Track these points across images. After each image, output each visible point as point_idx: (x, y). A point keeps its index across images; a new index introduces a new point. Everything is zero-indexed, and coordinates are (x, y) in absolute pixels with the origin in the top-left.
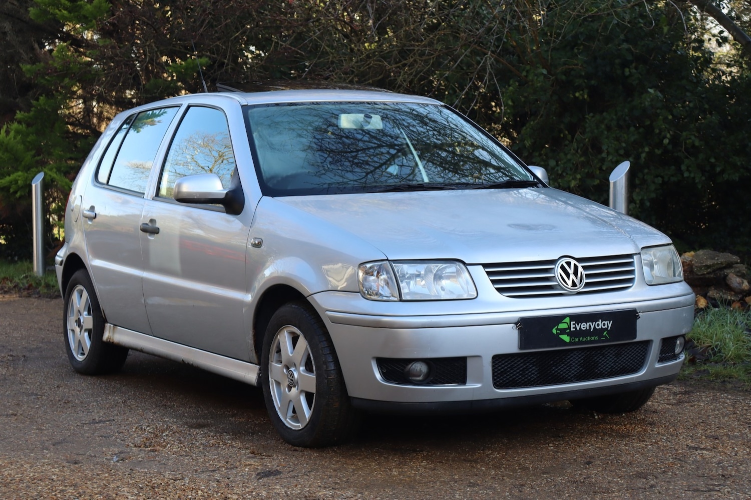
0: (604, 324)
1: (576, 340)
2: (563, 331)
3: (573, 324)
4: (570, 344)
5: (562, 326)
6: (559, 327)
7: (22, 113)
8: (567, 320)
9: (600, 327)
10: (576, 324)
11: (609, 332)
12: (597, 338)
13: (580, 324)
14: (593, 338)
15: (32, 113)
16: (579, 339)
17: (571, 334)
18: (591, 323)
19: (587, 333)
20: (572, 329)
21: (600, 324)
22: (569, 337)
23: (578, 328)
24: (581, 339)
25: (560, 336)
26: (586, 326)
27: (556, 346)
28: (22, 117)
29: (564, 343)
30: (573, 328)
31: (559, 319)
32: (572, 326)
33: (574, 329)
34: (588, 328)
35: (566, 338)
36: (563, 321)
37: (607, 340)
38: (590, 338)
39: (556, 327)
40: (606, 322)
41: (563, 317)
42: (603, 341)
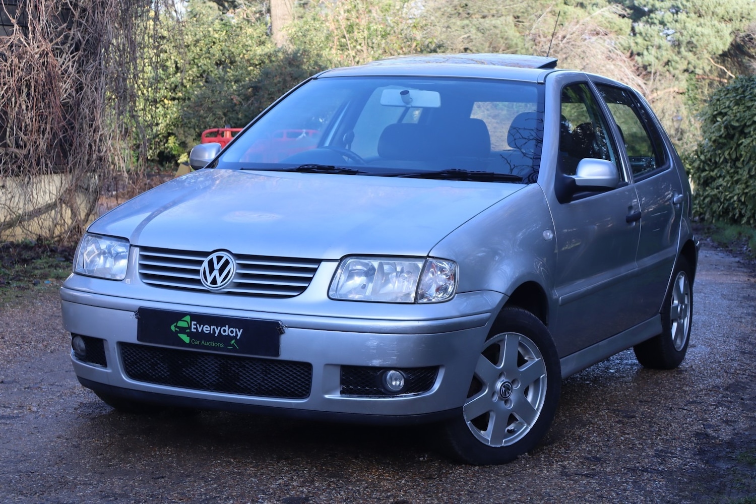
0: (232, 332)
1: (197, 342)
2: (182, 330)
3: (194, 324)
4: (190, 345)
5: (181, 324)
6: (178, 325)
8: (188, 318)
9: (226, 333)
10: (198, 325)
11: (237, 341)
12: (222, 345)
13: (202, 326)
14: (218, 345)
16: (200, 343)
17: (191, 335)
18: (215, 327)
19: (210, 337)
20: (193, 330)
21: (227, 331)
22: (189, 338)
23: (200, 330)
24: (203, 342)
25: (180, 335)
26: (209, 329)
27: (173, 345)
29: (182, 343)
30: (194, 328)
31: (180, 315)
32: (193, 326)
33: (195, 330)
34: (212, 332)
35: (185, 338)
36: (184, 319)
37: (235, 350)
38: (214, 344)
39: (175, 324)
40: (234, 330)
41: (184, 314)
42: (230, 351)
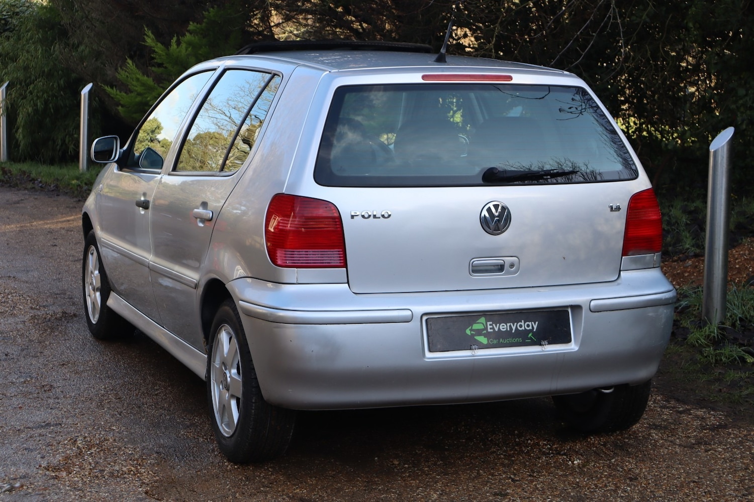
7: (195, 24)
15: (204, 24)
28: (195, 28)
